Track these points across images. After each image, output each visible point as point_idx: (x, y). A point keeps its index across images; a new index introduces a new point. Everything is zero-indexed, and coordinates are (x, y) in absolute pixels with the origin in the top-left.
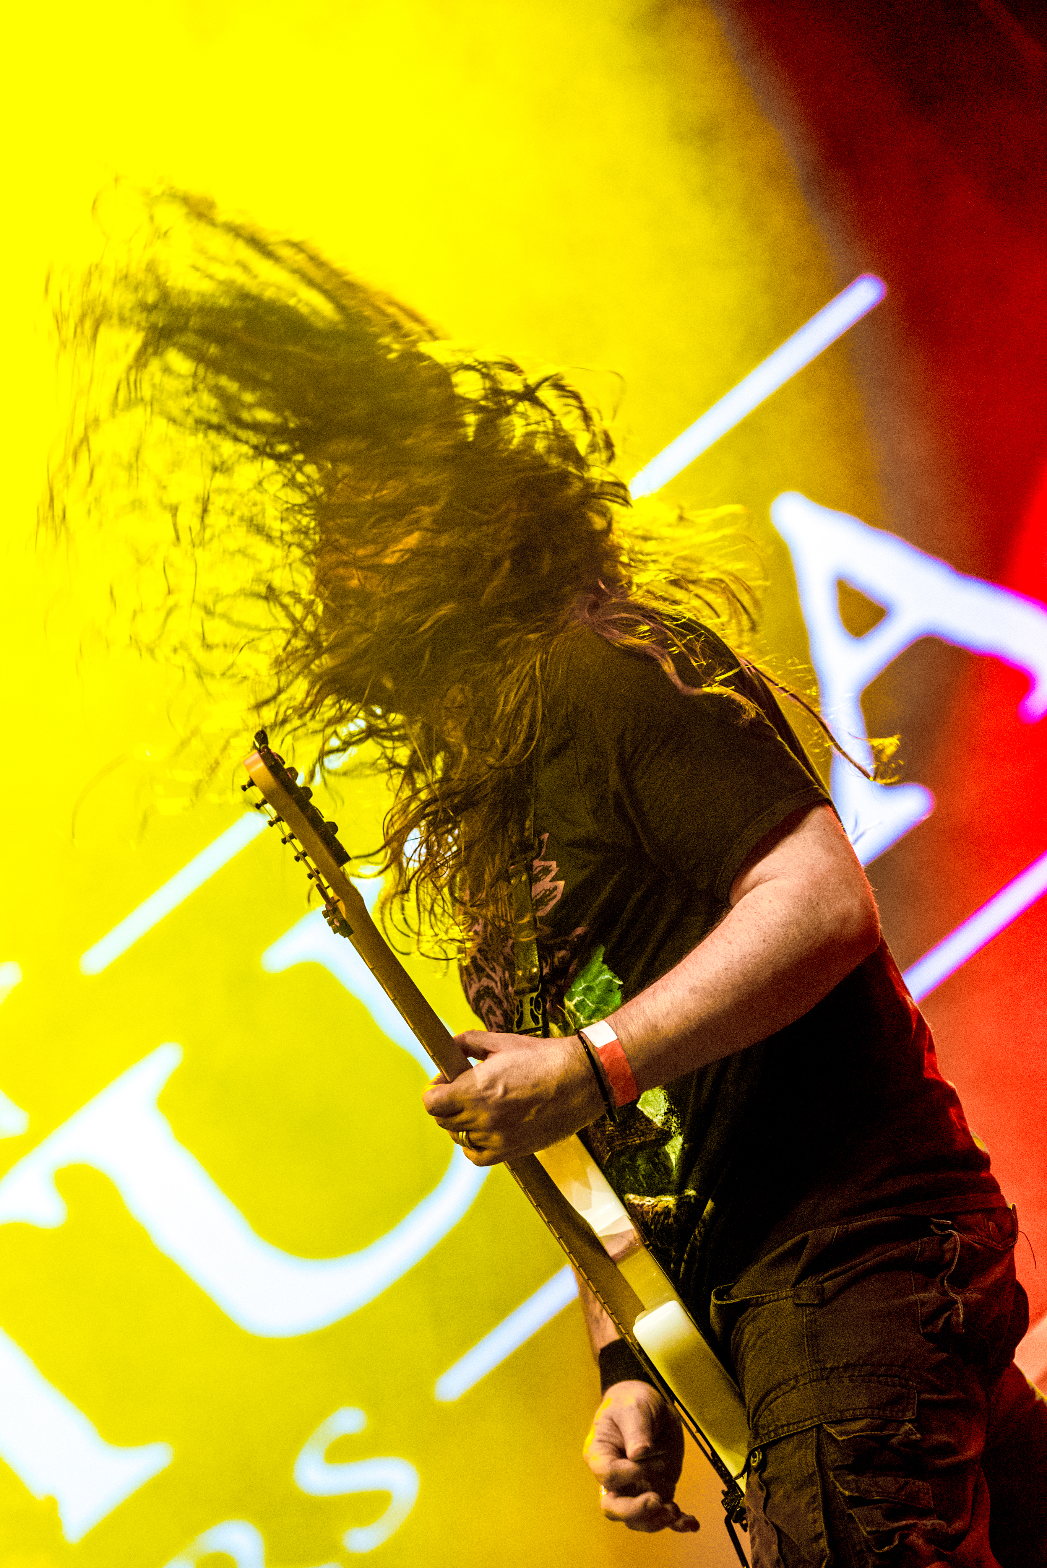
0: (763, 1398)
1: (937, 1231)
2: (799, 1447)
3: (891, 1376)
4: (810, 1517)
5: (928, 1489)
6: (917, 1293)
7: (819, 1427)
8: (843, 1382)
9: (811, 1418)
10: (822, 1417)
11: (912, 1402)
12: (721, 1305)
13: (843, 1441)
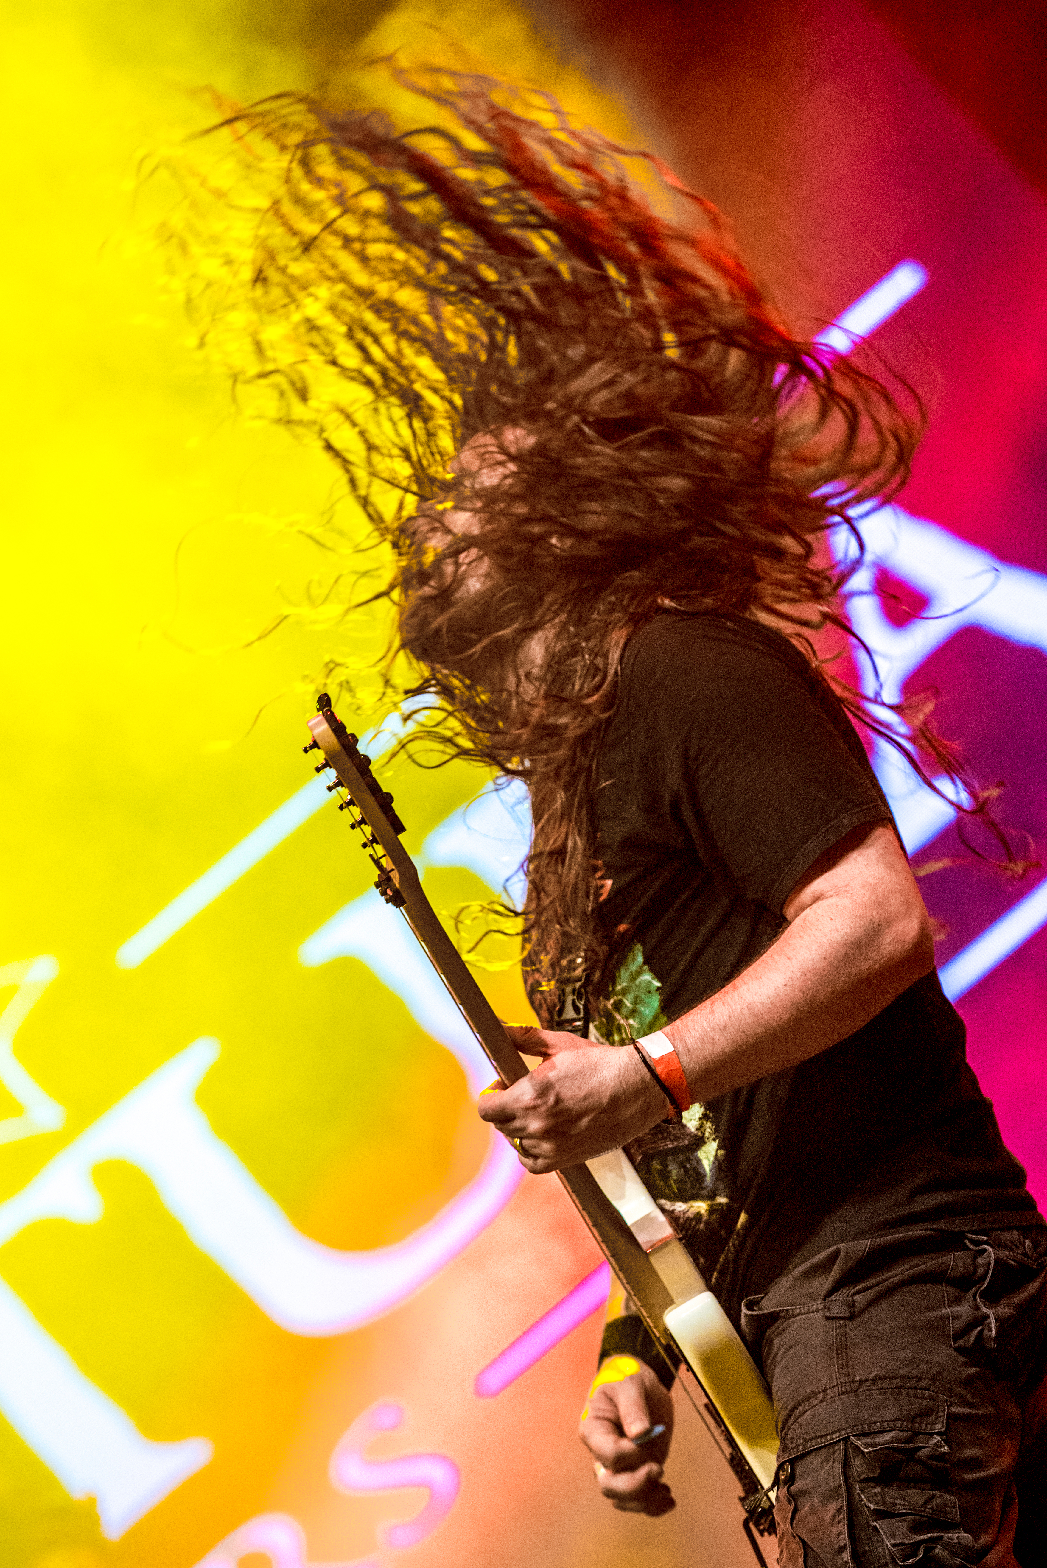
0: (793, 1410)
1: (971, 1247)
2: (827, 1459)
3: (921, 1389)
4: (835, 1530)
5: (955, 1503)
6: (949, 1306)
7: (846, 1440)
8: (871, 1395)
9: (839, 1431)
10: (850, 1430)
11: (941, 1414)
12: (752, 1315)
13: (869, 1453)
